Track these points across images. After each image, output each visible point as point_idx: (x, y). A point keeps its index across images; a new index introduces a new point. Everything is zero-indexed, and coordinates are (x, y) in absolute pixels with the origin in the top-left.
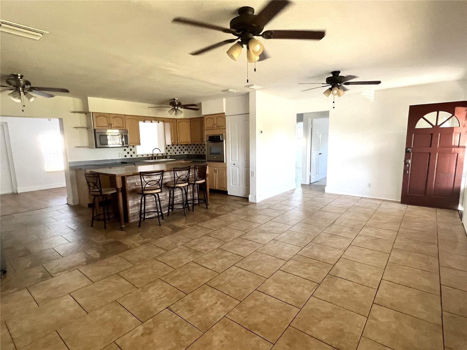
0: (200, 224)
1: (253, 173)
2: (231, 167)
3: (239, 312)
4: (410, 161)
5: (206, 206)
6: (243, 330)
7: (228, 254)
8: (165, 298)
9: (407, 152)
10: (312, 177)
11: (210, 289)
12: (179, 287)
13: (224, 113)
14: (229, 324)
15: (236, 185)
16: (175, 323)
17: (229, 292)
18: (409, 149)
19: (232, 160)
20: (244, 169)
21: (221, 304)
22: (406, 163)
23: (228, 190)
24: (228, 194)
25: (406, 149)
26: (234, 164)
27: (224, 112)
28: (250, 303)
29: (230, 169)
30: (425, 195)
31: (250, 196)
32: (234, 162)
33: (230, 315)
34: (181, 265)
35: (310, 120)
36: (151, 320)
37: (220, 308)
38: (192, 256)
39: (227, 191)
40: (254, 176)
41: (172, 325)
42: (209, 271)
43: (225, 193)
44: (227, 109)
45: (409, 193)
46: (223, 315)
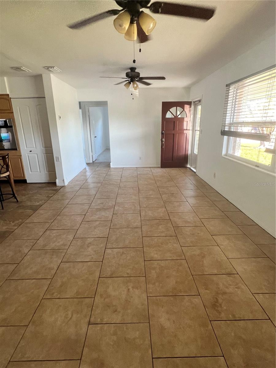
0: (27, 221)
1: (58, 158)
2: (27, 154)
3: (153, 286)
4: (164, 140)
5: (16, 200)
6: (172, 298)
7: (89, 240)
8: (75, 316)
9: (162, 133)
10: (94, 156)
11: (110, 281)
12: (77, 295)
13: (8, 95)
14: (157, 300)
15: (36, 172)
16: (115, 334)
17: (128, 274)
18: (163, 132)
19: (26, 147)
20: (44, 156)
21: (133, 288)
22: (162, 141)
23: (27, 178)
24: (27, 182)
25: (162, 132)
26: (31, 151)
27: (8, 93)
28: (153, 274)
29: (26, 157)
30: (172, 160)
31: (57, 181)
32: (31, 149)
33: (151, 293)
34: (53, 272)
35: (87, 108)
36: (86, 350)
37: (137, 292)
38: (55, 256)
39: (26, 180)
40: (59, 161)
41: (115, 338)
42: (89, 263)
43: (25, 181)
44: (11, 90)
45: (165, 161)
46: (144, 296)
